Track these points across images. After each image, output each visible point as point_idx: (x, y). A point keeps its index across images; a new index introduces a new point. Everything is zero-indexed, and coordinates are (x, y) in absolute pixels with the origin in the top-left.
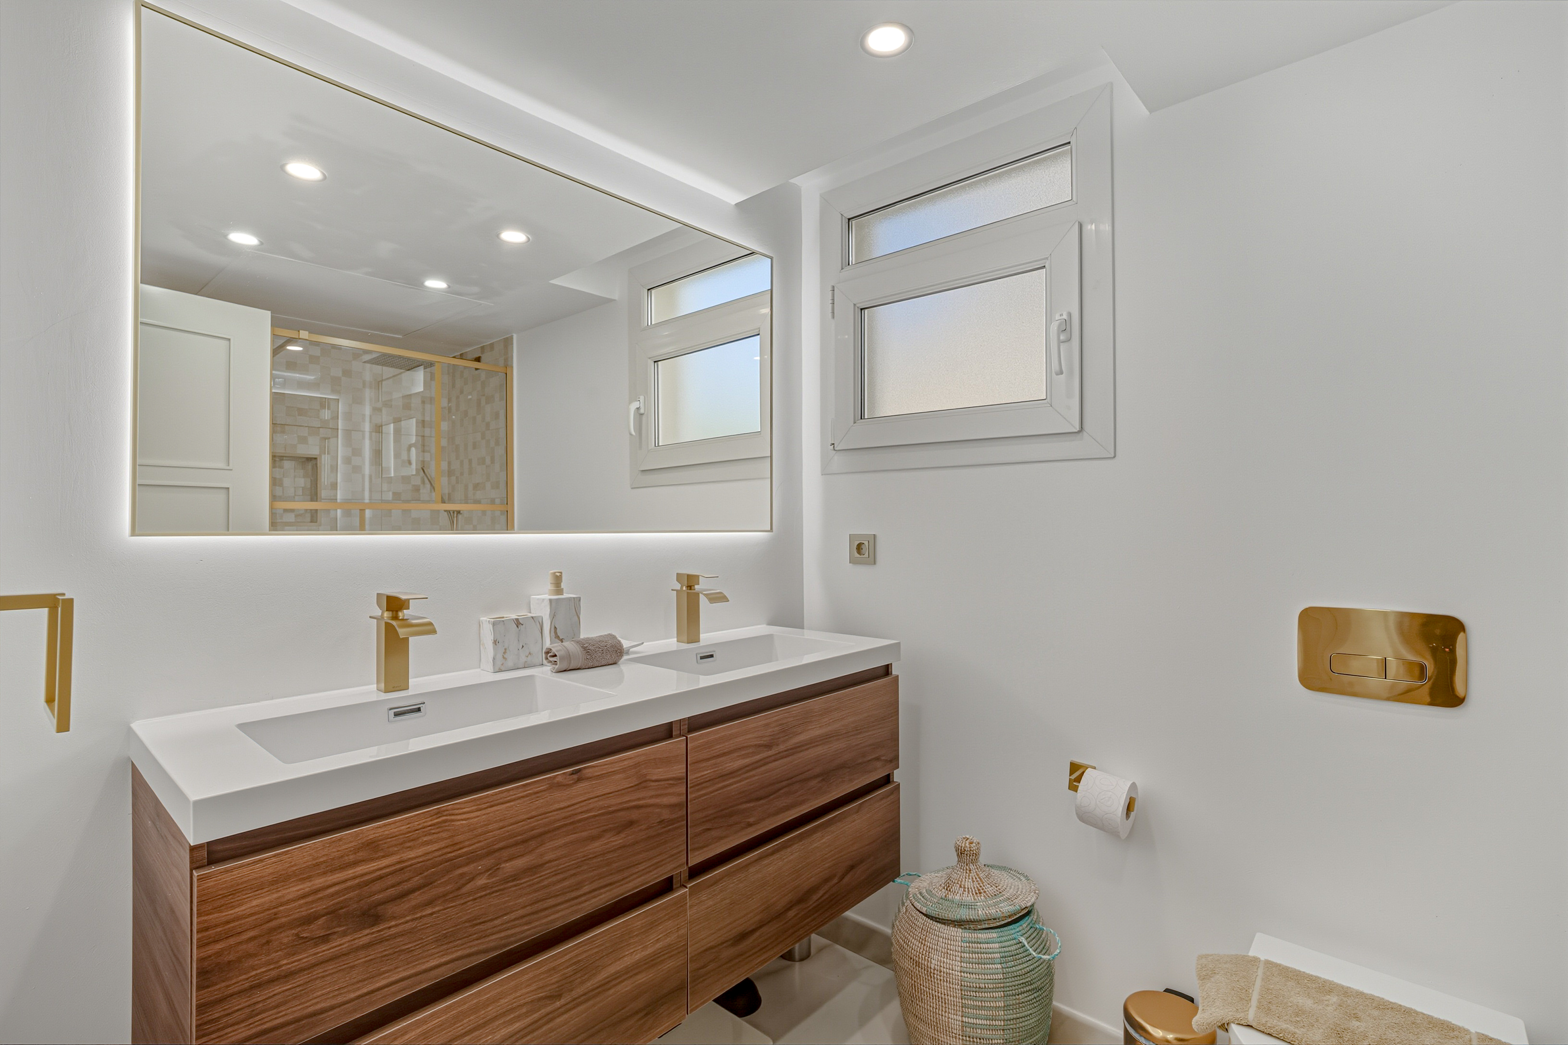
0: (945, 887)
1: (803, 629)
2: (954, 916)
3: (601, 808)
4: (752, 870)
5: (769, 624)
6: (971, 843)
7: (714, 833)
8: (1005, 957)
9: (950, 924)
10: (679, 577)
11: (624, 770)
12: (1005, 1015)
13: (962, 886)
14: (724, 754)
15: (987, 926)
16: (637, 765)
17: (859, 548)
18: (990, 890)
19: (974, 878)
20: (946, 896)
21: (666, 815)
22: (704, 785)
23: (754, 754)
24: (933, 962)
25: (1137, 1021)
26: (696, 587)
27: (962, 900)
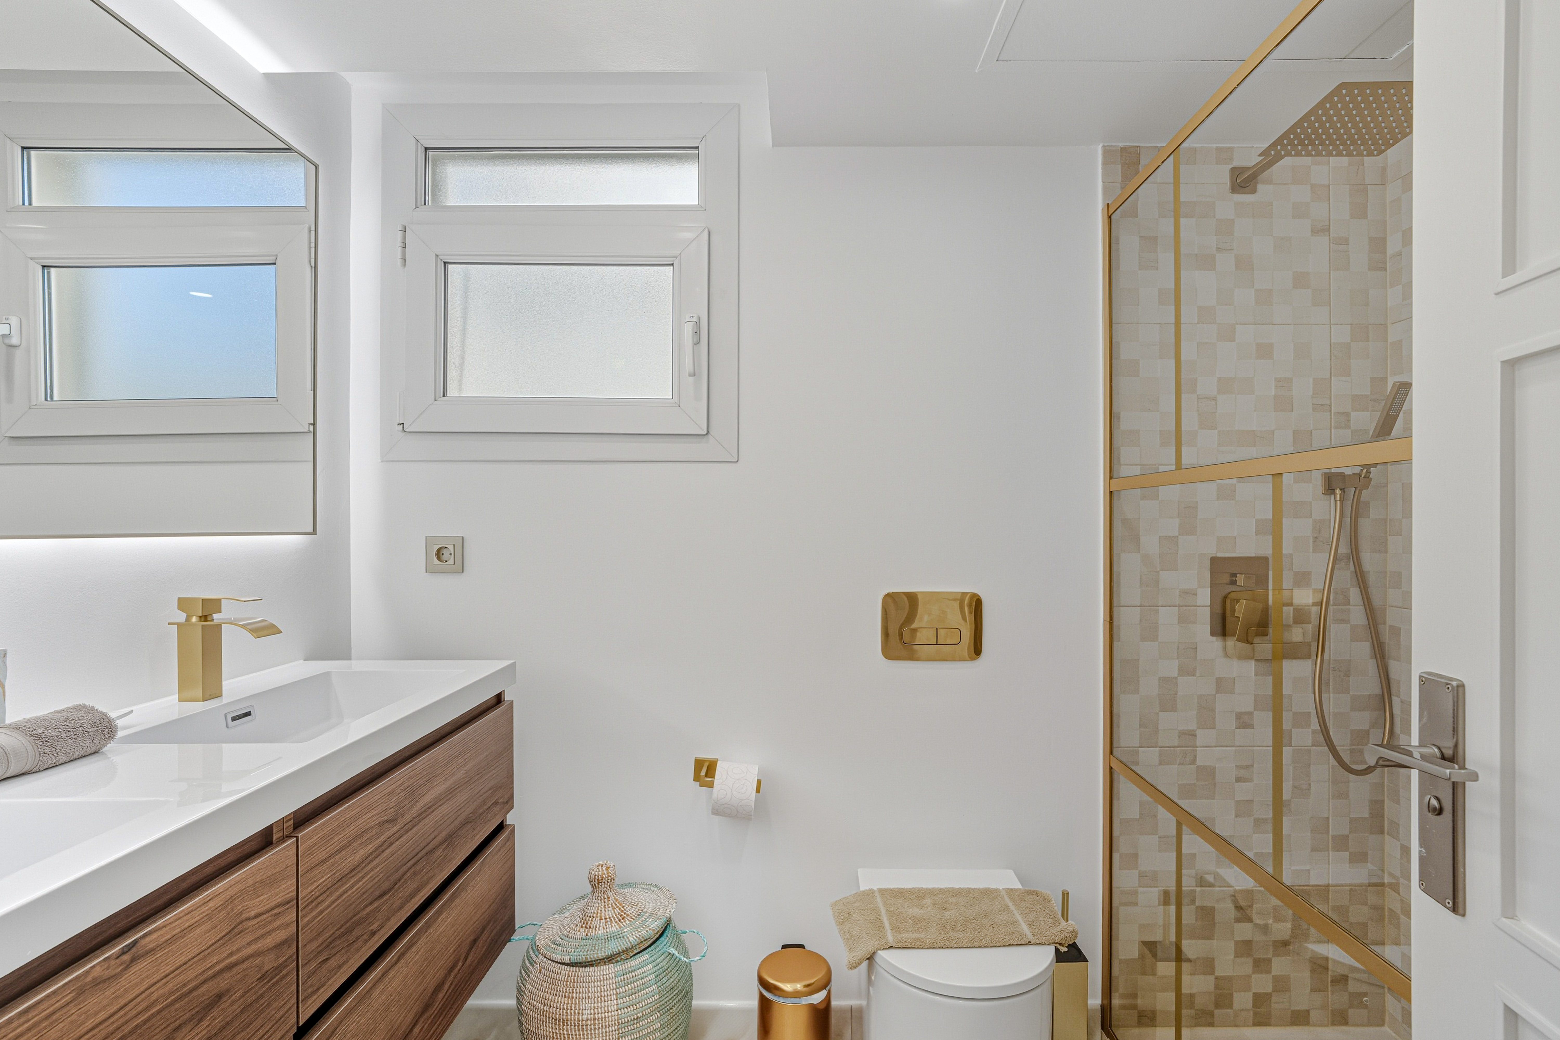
0: (584, 926)
1: (351, 659)
2: (605, 952)
3: (172, 993)
4: (376, 993)
5: (307, 659)
6: (608, 868)
7: (332, 963)
8: (660, 975)
9: (599, 963)
10: (183, 604)
11: (209, 916)
12: (661, 1034)
13: (603, 918)
14: (343, 848)
15: (638, 950)
16: (230, 901)
17: (439, 554)
18: (632, 911)
19: (613, 904)
20: (587, 935)
21: (269, 962)
22: (320, 899)
23: (378, 835)
24: (585, 1012)
25: (772, 984)
26: (215, 616)
27: (607, 932)
